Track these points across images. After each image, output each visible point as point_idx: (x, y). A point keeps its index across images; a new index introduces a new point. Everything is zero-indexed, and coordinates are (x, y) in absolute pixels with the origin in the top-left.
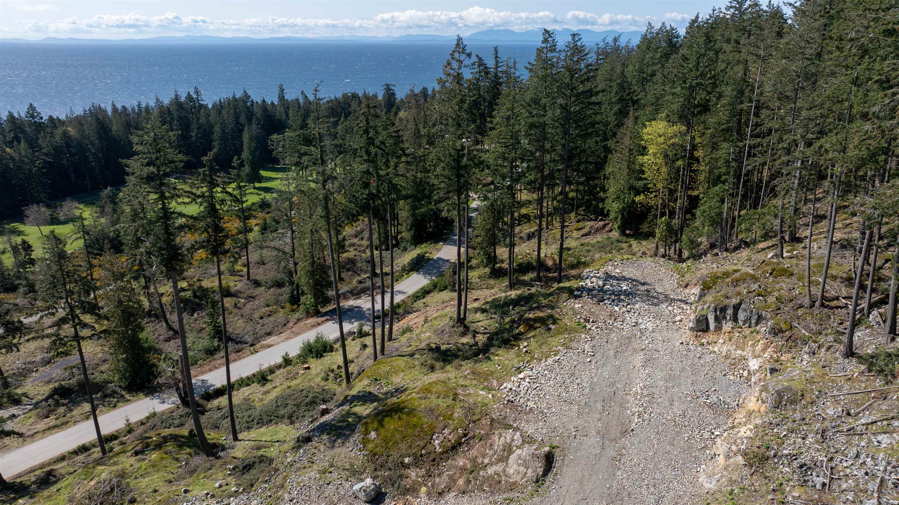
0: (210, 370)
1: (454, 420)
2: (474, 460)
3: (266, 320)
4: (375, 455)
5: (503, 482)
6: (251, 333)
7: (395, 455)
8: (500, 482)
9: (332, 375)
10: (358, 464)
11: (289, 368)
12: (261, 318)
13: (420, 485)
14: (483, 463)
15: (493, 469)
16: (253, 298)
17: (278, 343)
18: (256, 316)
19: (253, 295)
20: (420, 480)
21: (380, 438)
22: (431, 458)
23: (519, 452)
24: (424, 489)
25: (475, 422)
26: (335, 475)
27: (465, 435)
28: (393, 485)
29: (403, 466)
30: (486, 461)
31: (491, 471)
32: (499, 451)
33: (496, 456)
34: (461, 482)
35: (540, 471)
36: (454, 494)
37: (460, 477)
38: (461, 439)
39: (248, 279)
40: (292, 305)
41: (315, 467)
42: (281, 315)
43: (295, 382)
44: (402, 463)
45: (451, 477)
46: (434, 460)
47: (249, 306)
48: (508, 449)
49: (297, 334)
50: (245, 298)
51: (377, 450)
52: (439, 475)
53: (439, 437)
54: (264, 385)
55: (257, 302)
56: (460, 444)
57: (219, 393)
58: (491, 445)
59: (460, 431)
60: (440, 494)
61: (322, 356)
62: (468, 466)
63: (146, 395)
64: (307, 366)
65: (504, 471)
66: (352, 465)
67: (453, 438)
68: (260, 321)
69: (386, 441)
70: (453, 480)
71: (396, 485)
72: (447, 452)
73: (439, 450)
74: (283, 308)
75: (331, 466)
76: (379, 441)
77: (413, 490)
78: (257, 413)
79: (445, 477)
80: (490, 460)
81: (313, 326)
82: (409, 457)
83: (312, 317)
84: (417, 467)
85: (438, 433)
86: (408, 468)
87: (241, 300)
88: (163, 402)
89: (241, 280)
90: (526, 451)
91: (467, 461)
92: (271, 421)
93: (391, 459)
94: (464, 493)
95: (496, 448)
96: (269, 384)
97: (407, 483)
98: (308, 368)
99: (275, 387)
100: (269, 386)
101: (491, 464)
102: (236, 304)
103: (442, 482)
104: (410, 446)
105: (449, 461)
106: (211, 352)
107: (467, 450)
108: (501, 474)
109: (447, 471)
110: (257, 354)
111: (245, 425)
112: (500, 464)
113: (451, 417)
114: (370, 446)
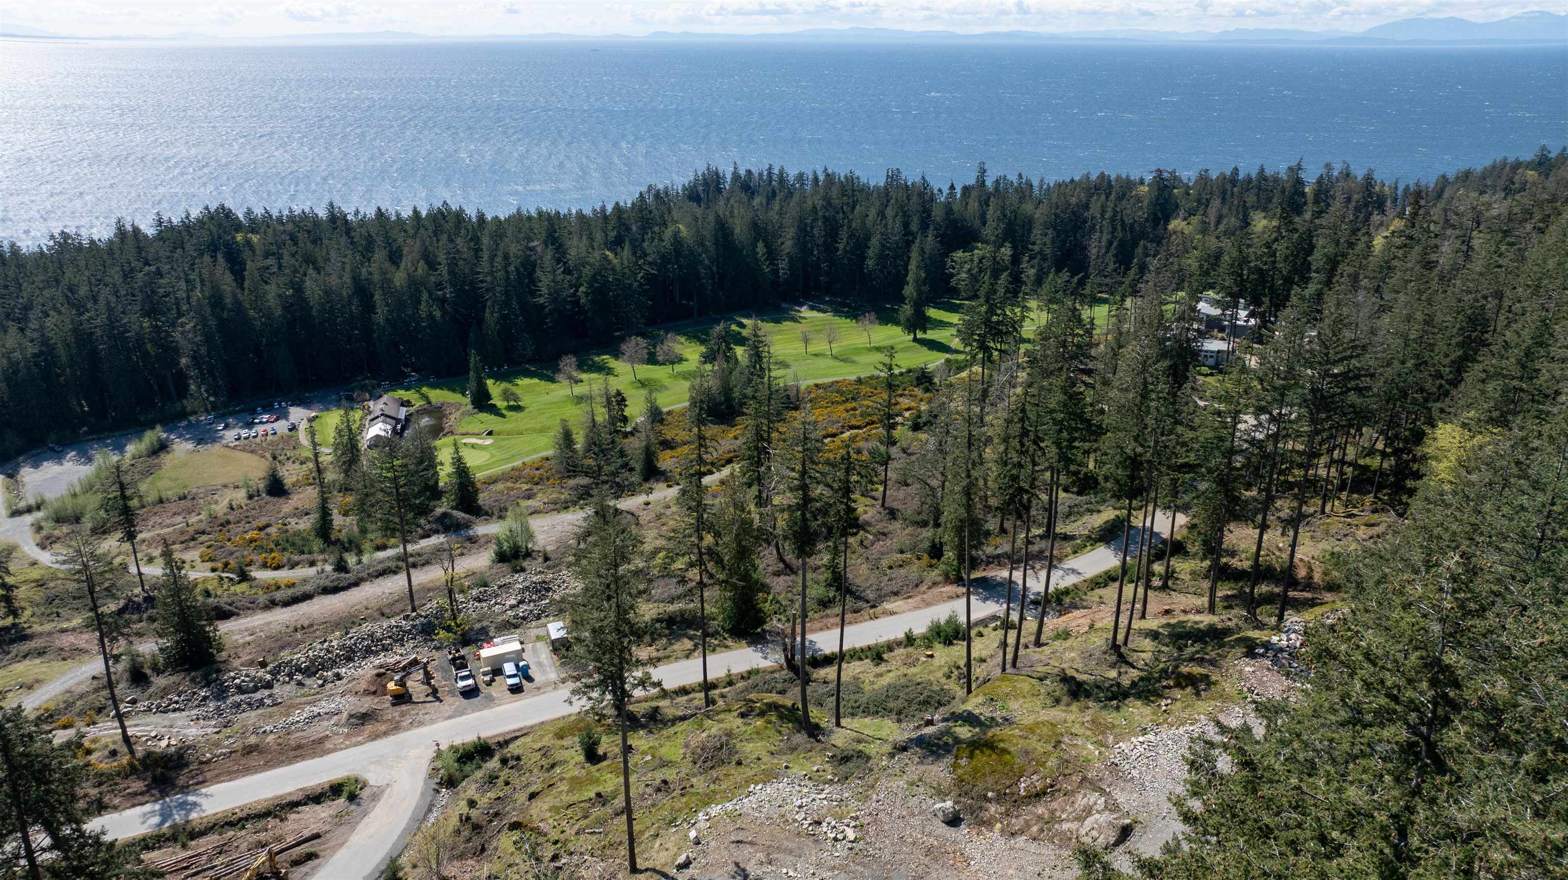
0: (821, 629)
1: (1046, 769)
2: (1053, 812)
3: (895, 573)
4: (962, 781)
6: (874, 587)
7: (980, 786)
9: (956, 673)
10: (945, 785)
11: (910, 649)
12: (891, 568)
13: (997, 821)
14: (1060, 817)
15: (1068, 826)
16: (885, 535)
17: (904, 612)
18: (884, 563)
20: (997, 816)
21: (971, 766)
22: (1014, 799)
23: (1097, 816)
24: (999, 825)
25: (1066, 775)
26: (921, 790)
27: (1052, 786)
28: (972, 814)
29: (985, 799)
30: (1064, 816)
31: (1065, 826)
32: (1078, 810)
33: (1074, 814)
34: (1035, 829)
35: (1112, 840)
36: (1025, 838)
37: (1035, 824)
38: (1047, 788)
39: (883, 505)
40: (932, 558)
41: (905, 777)
42: (914, 570)
43: (913, 670)
44: (985, 796)
45: (1027, 822)
46: (1015, 801)
47: (878, 546)
48: (1088, 811)
49: (928, 604)
50: (874, 535)
51: (965, 777)
52: (1017, 817)
53: (1026, 780)
54: (878, 665)
55: (888, 543)
56: (1045, 793)
57: (828, 660)
58: (1073, 802)
59: (1048, 781)
60: (1012, 834)
61: (951, 643)
62: (1046, 816)
63: (750, 644)
64: (930, 653)
65: (1078, 830)
66: (939, 785)
67: (1039, 786)
68: (888, 571)
69: (976, 770)
70: (1028, 825)
71: (974, 815)
72: (1030, 797)
73: (1022, 793)
74: (919, 559)
75: (920, 780)
76: (969, 769)
77: (988, 824)
78: (864, 700)
79: (1021, 819)
80: (1068, 816)
81: (951, 598)
82: (993, 792)
83: (952, 583)
84: (998, 803)
85: (1027, 777)
86: (990, 802)
87: (869, 536)
88: (766, 658)
89: (873, 505)
90: (1104, 818)
91: (1046, 812)
92: (877, 712)
93: (976, 789)
94: (1034, 839)
95: (1077, 806)
96: (883, 665)
97: (986, 816)
98: (932, 656)
99: (889, 671)
100: (883, 668)
101: (1067, 820)
102: (862, 541)
103: (1017, 823)
104: (997, 782)
105: (1030, 807)
106: (824, 604)
107: (1049, 801)
108: (1074, 832)
109: (1025, 815)
110: (877, 621)
111: (850, 710)
112: (1076, 822)
113: (1043, 764)
114: (960, 771)
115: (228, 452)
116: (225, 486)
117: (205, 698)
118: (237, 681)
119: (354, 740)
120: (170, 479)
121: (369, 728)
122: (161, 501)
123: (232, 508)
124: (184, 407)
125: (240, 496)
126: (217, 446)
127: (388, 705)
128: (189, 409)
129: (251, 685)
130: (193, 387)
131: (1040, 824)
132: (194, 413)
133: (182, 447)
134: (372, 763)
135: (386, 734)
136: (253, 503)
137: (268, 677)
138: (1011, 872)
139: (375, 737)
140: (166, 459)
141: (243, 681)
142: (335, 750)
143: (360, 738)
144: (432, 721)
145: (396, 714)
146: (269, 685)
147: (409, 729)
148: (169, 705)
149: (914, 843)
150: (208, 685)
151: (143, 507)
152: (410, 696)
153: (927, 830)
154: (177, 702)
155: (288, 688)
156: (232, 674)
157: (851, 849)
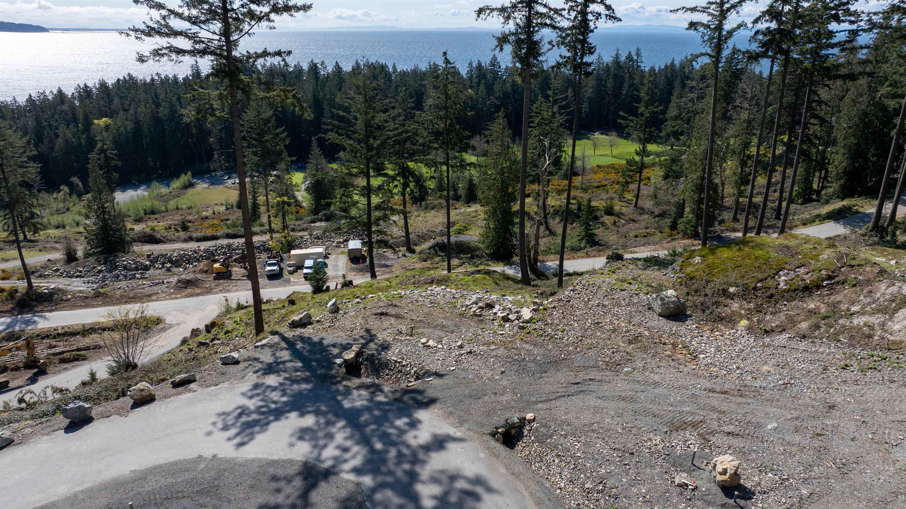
1: (819, 261)
2: (835, 305)
3: (639, 239)
4: (692, 279)
5: (876, 338)
8: (870, 336)
10: (668, 283)
12: (636, 236)
13: (741, 317)
14: (848, 310)
15: (864, 319)
16: (634, 221)
17: (643, 252)
18: (632, 234)
19: (635, 219)
20: (743, 312)
21: (706, 263)
22: (768, 294)
24: (744, 323)
25: (852, 266)
26: (634, 287)
27: (830, 278)
28: (704, 311)
29: (724, 295)
30: (854, 309)
31: (857, 321)
32: (881, 299)
33: (874, 306)
34: (804, 325)
36: (788, 335)
37: (804, 320)
38: (823, 281)
39: (635, 206)
40: (672, 230)
44: (725, 291)
45: (790, 318)
46: (772, 296)
47: (628, 226)
50: (625, 220)
51: (695, 274)
52: (773, 313)
53: (788, 274)
55: (637, 225)
56: (819, 287)
58: (871, 292)
59: (823, 272)
60: (766, 332)
62: (823, 310)
65: (883, 325)
67: (809, 278)
68: (634, 238)
69: (712, 267)
70: (792, 321)
71: (708, 312)
72: (795, 290)
73: (783, 286)
74: (661, 232)
76: (702, 267)
77: (728, 320)
79: (782, 317)
80: (862, 309)
82: (737, 287)
83: (688, 238)
84: (745, 299)
85: (789, 270)
86: (732, 299)
87: (621, 220)
89: (627, 207)
91: (822, 305)
93: (711, 285)
94: (804, 337)
95: (878, 295)
97: (724, 312)
101: (861, 312)
102: (615, 222)
103: (774, 320)
104: (743, 277)
105: (794, 302)
107: (827, 295)
108: (877, 327)
109: (788, 310)
112: (879, 316)
113: (816, 258)
114: (689, 270)
115: (225, 190)
116: (216, 204)
117: (100, 271)
118: (125, 263)
119: (174, 296)
120: (187, 199)
121: (189, 290)
122: (177, 208)
123: (214, 214)
124: (209, 167)
125: (222, 209)
126: (221, 187)
127: (212, 279)
128: (212, 168)
129: (133, 266)
130: (216, 156)
131: (814, 320)
132: (215, 171)
133: (202, 186)
134: (177, 310)
135: (198, 295)
136: (228, 212)
137: (148, 263)
138: (765, 368)
139: (191, 295)
140: (191, 191)
141: (130, 263)
142: (157, 300)
143: (179, 296)
144: (237, 291)
145: (213, 285)
146: (146, 268)
147: (217, 293)
148: (75, 273)
149: (614, 331)
150: (105, 263)
151: (167, 211)
152: (231, 276)
153: (636, 320)
154: (81, 272)
155: (159, 271)
156: (124, 259)
157: (523, 328)
